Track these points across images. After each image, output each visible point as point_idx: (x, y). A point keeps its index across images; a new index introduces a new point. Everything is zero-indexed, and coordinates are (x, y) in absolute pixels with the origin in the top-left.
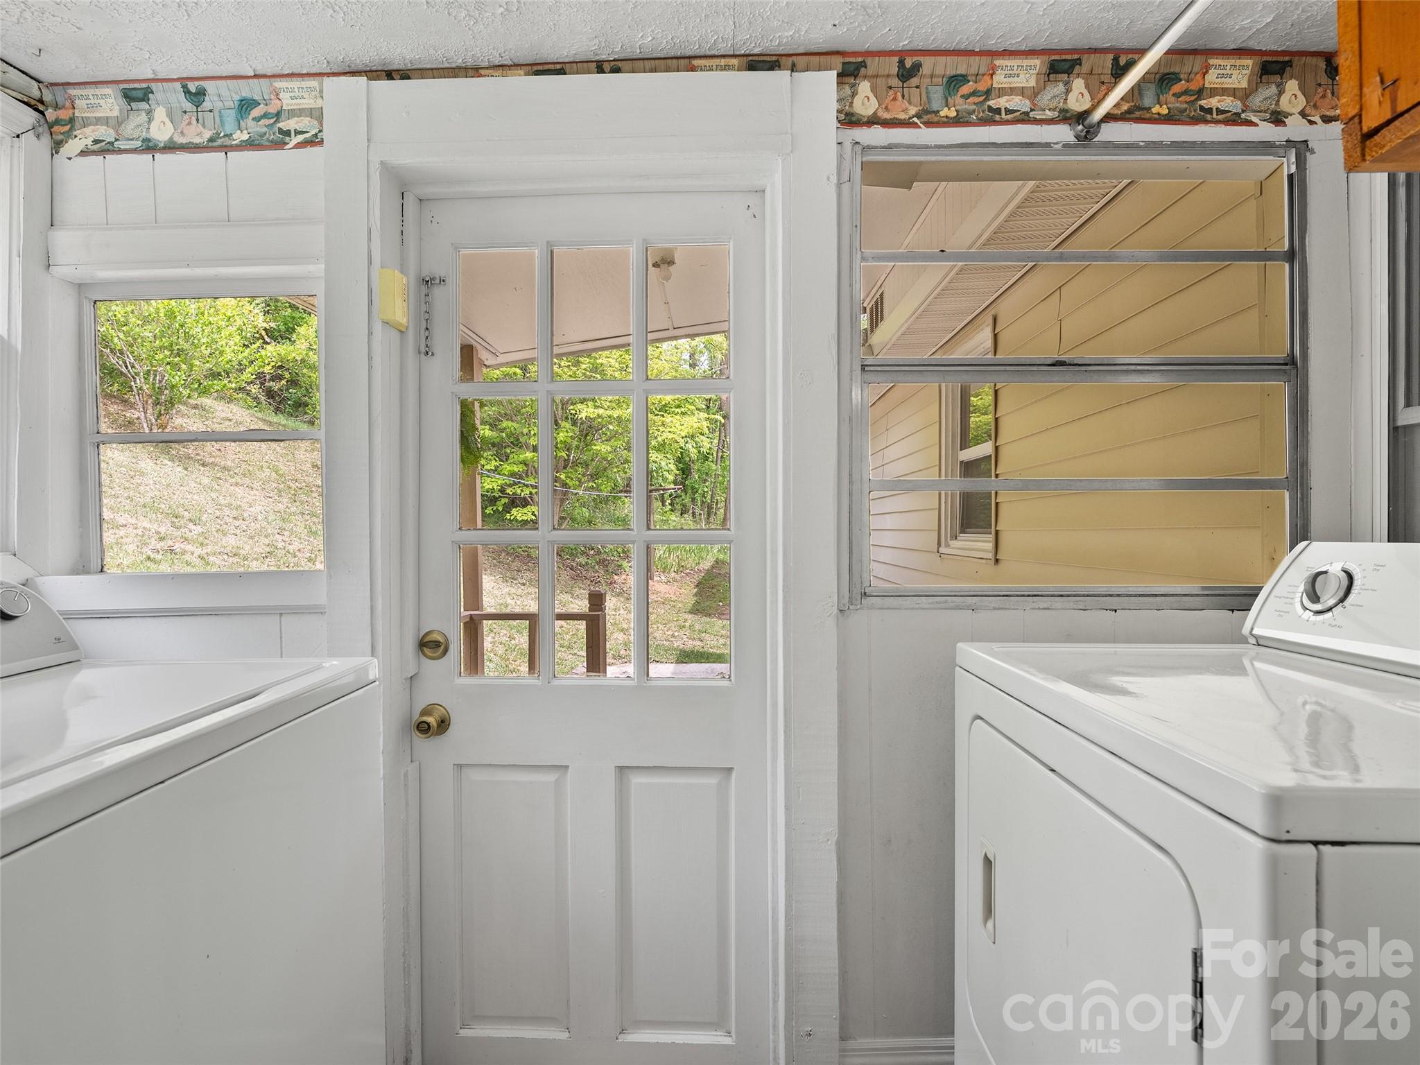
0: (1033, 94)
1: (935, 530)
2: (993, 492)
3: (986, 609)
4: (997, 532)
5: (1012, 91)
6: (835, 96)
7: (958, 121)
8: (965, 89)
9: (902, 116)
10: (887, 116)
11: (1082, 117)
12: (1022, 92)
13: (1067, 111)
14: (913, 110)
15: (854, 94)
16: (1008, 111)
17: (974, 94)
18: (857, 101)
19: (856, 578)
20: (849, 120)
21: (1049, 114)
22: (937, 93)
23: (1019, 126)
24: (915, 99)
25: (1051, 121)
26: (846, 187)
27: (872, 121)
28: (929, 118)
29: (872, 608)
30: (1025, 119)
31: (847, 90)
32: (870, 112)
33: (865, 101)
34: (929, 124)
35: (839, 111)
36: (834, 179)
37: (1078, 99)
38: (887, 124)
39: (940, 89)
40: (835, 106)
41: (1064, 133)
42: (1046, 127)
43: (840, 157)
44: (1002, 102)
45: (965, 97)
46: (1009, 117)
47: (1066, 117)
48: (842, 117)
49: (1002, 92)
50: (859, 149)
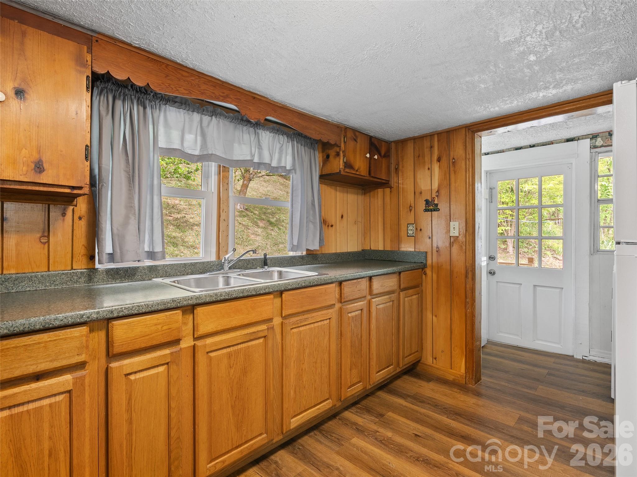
6: (590, 143)
9: (610, 144)
15: (595, 142)
18: (597, 143)
19: (595, 247)
20: (594, 147)
27: (601, 147)
29: (600, 254)
31: (593, 140)
32: (600, 145)
33: (599, 142)
36: (589, 162)
38: (606, 146)
40: (590, 145)
43: (590, 157)
48: (592, 147)
50: (597, 153)
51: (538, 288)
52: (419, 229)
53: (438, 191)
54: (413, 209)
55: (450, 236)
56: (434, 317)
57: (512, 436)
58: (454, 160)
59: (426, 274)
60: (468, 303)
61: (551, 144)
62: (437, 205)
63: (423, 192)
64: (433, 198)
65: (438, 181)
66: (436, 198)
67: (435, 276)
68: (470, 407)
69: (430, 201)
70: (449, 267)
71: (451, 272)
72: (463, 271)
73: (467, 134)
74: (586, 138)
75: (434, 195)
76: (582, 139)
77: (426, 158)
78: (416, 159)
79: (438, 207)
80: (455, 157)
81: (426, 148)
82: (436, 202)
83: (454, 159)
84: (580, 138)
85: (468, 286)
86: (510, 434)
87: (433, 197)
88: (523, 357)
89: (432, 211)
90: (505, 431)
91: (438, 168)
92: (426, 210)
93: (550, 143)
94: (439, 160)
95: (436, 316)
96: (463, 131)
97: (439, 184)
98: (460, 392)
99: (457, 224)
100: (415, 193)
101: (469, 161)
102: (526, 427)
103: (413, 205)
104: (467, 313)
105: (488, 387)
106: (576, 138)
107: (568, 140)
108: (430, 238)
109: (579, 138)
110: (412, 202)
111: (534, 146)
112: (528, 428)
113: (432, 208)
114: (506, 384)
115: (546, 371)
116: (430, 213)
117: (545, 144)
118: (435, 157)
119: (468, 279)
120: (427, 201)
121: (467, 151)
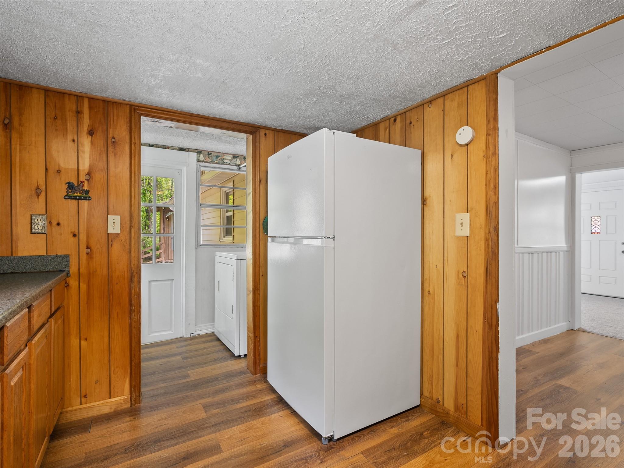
0: (231, 160)
1: (218, 235)
2: (233, 228)
3: (222, 248)
4: (233, 235)
5: (227, 159)
6: (196, 157)
7: (218, 163)
8: (219, 158)
9: (208, 161)
10: (205, 161)
11: (239, 165)
12: (229, 160)
13: (236, 164)
14: (210, 161)
15: (200, 156)
16: (227, 163)
17: (221, 159)
18: (200, 158)
19: (199, 242)
20: (199, 161)
21: (233, 164)
22: (215, 158)
23: (228, 166)
24: (211, 159)
25: (234, 165)
26: (198, 173)
27: (203, 161)
28: (213, 162)
29: (202, 248)
30: (229, 164)
31: (198, 155)
32: (203, 160)
33: (202, 158)
34: (213, 163)
35: (197, 159)
36: (196, 172)
37: (238, 162)
38: (205, 162)
39: (215, 157)
40: (196, 158)
41: (236, 168)
42: (233, 166)
43: (197, 168)
44: (226, 161)
45: (219, 159)
46: (227, 164)
47: (236, 165)
48: (197, 160)
49: (226, 159)
50: (200, 166)
51: (153, 283)
52: (54, 223)
53: (89, 174)
54: (43, 194)
55: (108, 234)
56: (82, 342)
57: (215, 425)
58: (113, 140)
59: (68, 285)
60: (134, 311)
61: (167, 149)
62: (87, 192)
63: (62, 171)
64: (82, 182)
65: (90, 161)
66: (86, 182)
67: (83, 287)
68: (160, 426)
69: (76, 185)
70: (105, 272)
71: (110, 278)
72: (126, 275)
73: (133, 114)
74: (193, 152)
75: (83, 178)
76: (191, 152)
77: (68, 124)
78: (48, 120)
79: (89, 195)
80: (115, 136)
81: (69, 111)
82: (86, 187)
83: (113, 138)
84: (190, 150)
85: (133, 291)
86: (212, 424)
87: (80, 180)
88: (151, 353)
89: (78, 199)
90: (206, 425)
91: (90, 144)
92: (68, 197)
93: (167, 147)
94: (91, 133)
95: (86, 339)
96: (127, 109)
97: (90, 164)
98: (135, 418)
99: (118, 219)
100: (46, 169)
101: (135, 147)
102: (215, 410)
103: (44, 187)
104: (133, 322)
105: (154, 396)
106: (186, 149)
107: (181, 149)
108: (74, 235)
109: (188, 150)
110: (42, 183)
111: (152, 146)
112: (216, 410)
113: (79, 194)
114: (165, 384)
115: (179, 358)
116: (75, 202)
117: (162, 147)
118: (85, 127)
119: (134, 283)
120: (70, 186)
121: (133, 134)
